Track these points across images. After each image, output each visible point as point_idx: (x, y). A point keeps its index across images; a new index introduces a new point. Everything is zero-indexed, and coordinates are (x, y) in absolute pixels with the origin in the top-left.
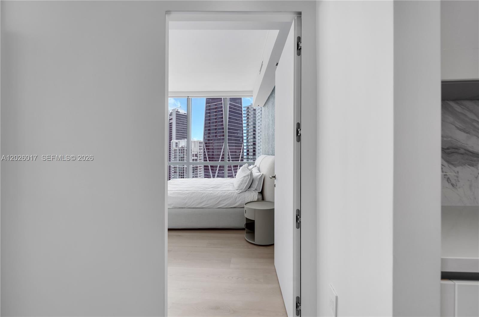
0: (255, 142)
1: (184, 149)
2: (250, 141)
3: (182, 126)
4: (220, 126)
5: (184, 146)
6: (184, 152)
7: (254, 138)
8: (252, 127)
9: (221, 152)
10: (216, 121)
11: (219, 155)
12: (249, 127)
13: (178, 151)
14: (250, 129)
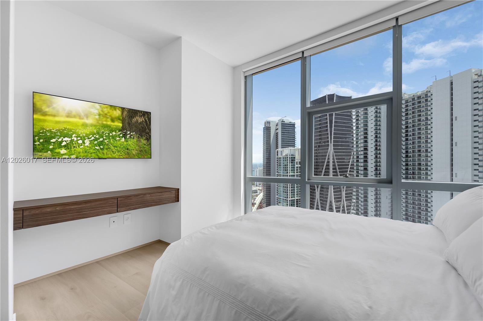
0: (366, 146)
1: (288, 157)
2: (360, 146)
3: (287, 135)
4: (325, 132)
5: (288, 154)
6: (288, 160)
7: (366, 142)
8: (362, 129)
9: (325, 159)
10: (320, 127)
11: (324, 162)
12: (359, 130)
13: (282, 159)
14: (360, 132)
